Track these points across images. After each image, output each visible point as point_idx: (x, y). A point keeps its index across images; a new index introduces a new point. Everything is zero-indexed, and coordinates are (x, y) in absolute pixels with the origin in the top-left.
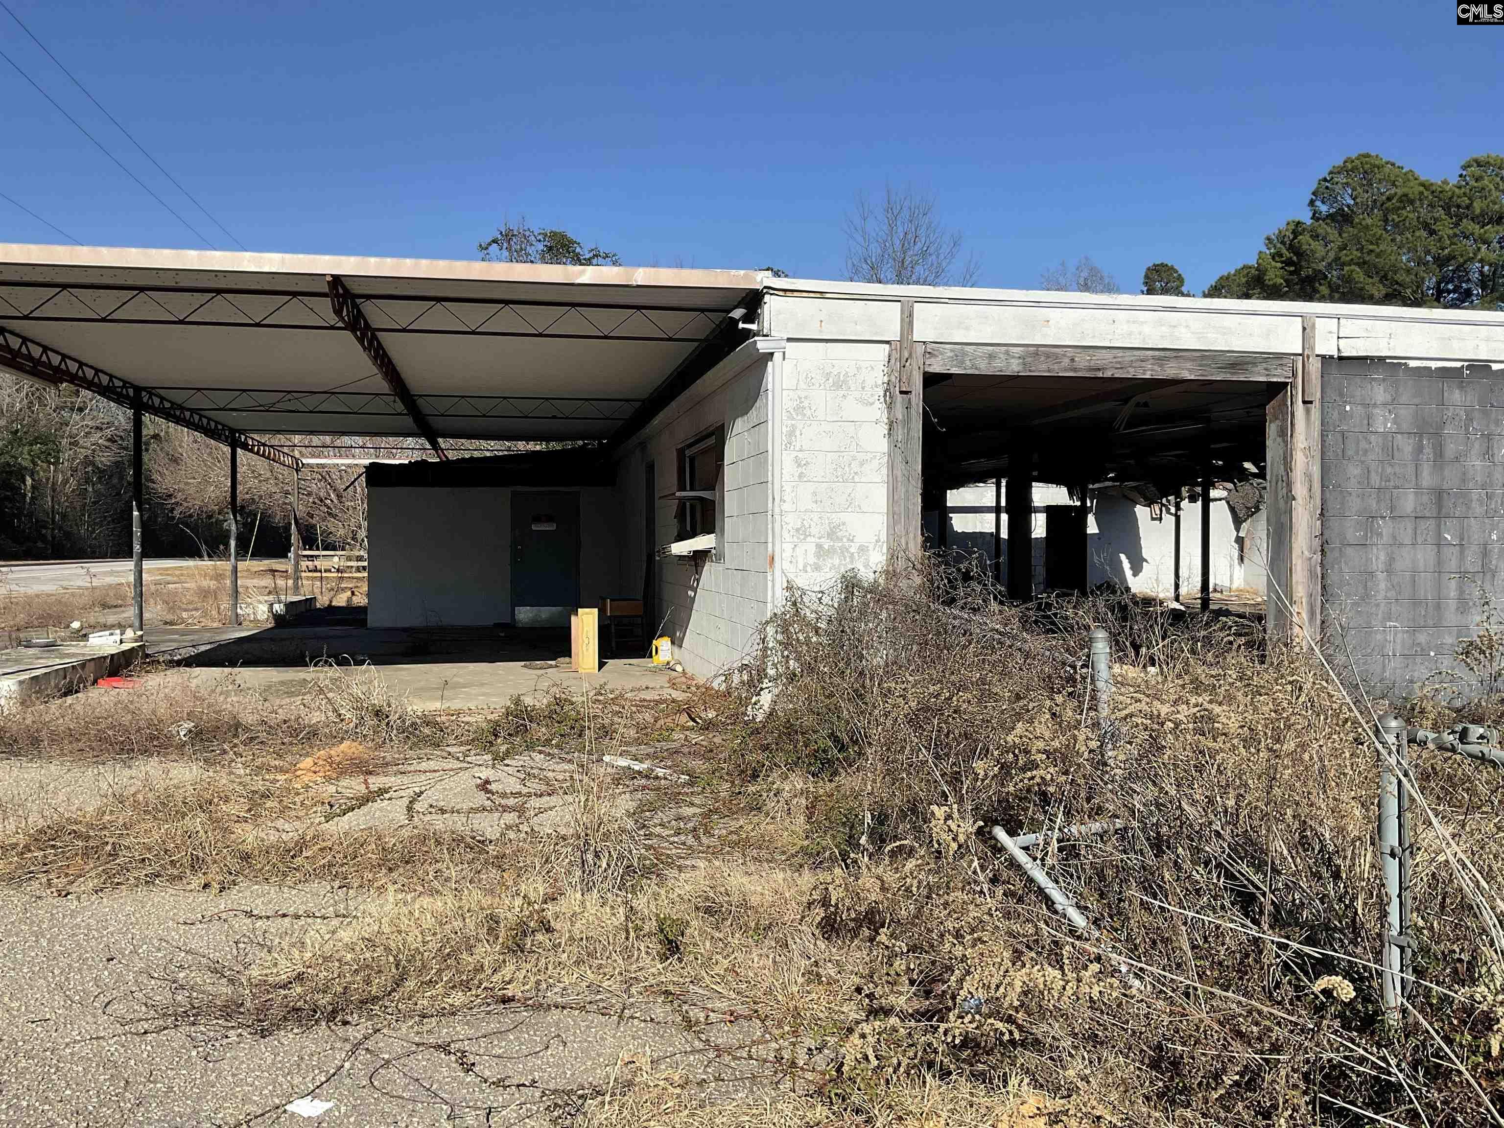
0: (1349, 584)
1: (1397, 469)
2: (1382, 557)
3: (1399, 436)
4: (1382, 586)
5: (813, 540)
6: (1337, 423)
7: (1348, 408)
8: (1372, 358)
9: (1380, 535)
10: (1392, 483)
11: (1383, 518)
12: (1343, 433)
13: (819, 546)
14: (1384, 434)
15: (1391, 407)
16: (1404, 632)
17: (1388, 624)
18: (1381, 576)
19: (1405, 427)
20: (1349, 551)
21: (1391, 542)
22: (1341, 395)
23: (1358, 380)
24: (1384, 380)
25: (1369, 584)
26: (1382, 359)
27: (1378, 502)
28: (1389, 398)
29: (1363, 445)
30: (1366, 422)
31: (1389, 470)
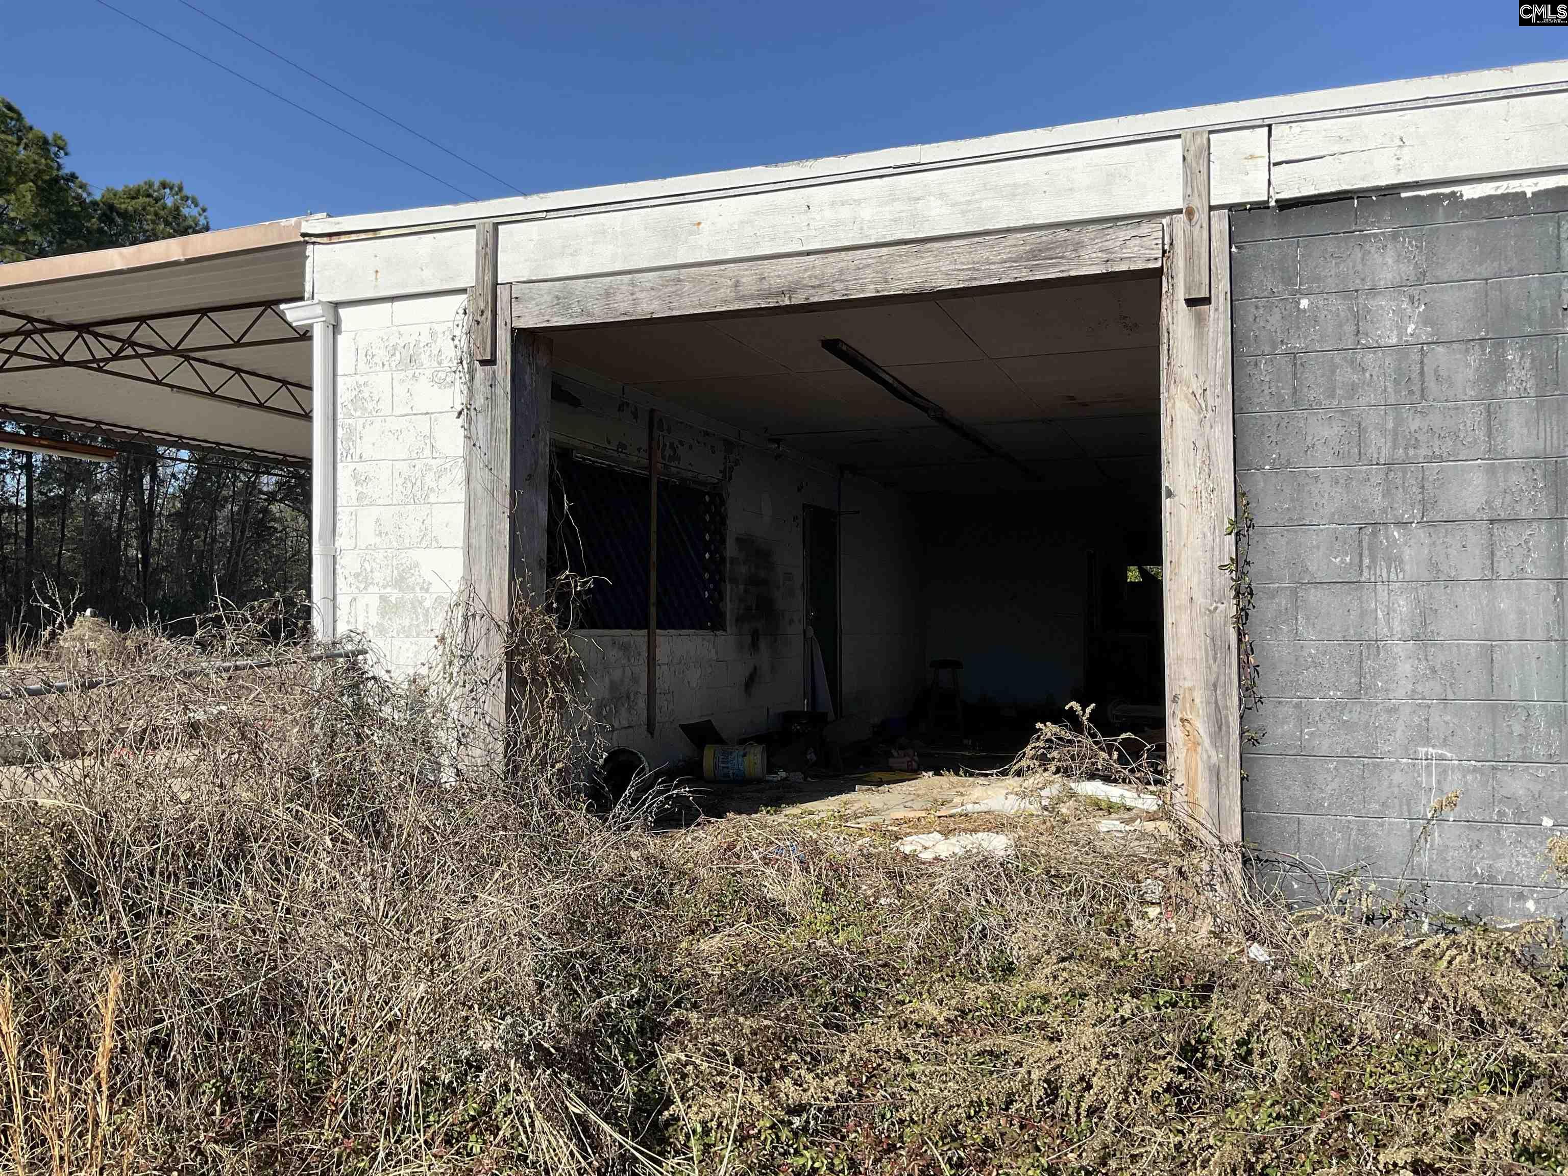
0: (1316, 665)
1: (1436, 420)
2: (1403, 605)
3: (1440, 349)
4: (1405, 668)
5: (376, 589)
6: (1280, 336)
7: (1304, 303)
8: (1362, 194)
9: (1395, 561)
10: (1423, 451)
11: (1402, 524)
12: (1293, 355)
13: (383, 599)
14: (1401, 349)
15: (1415, 291)
16: (1465, 772)
17: (1422, 751)
18: (1400, 649)
19: (1454, 328)
20: (1313, 596)
21: (1426, 576)
22: (1288, 281)
23: (1330, 245)
24: (1395, 236)
25: (1368, 664)
26: (1390, 192)
27: (1387, 493)
28: (1408, 270)
29: (1345, 375)
30: (1349, 328)
31: (1415, 423)
